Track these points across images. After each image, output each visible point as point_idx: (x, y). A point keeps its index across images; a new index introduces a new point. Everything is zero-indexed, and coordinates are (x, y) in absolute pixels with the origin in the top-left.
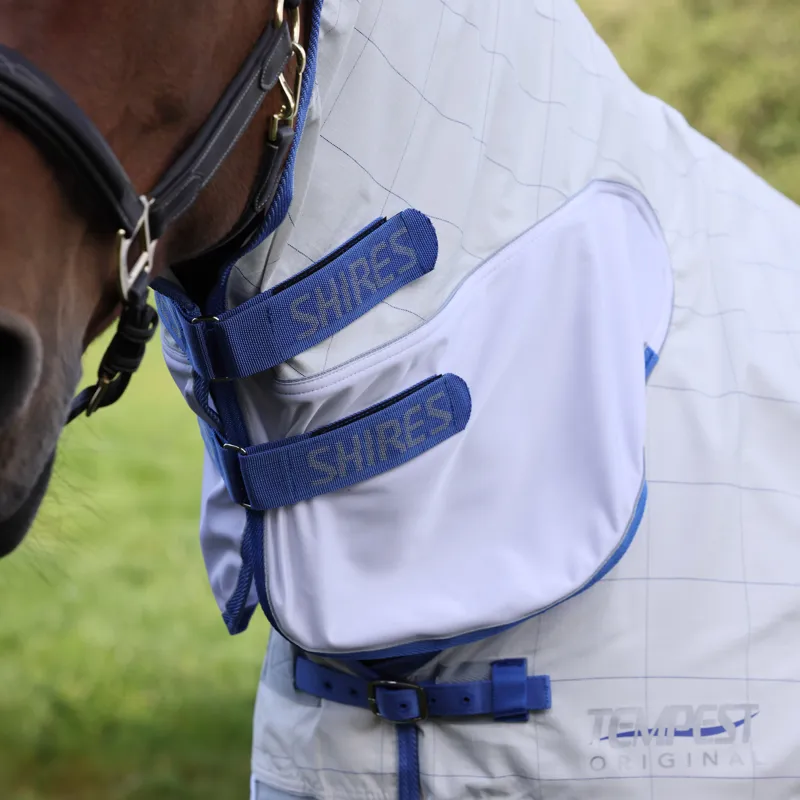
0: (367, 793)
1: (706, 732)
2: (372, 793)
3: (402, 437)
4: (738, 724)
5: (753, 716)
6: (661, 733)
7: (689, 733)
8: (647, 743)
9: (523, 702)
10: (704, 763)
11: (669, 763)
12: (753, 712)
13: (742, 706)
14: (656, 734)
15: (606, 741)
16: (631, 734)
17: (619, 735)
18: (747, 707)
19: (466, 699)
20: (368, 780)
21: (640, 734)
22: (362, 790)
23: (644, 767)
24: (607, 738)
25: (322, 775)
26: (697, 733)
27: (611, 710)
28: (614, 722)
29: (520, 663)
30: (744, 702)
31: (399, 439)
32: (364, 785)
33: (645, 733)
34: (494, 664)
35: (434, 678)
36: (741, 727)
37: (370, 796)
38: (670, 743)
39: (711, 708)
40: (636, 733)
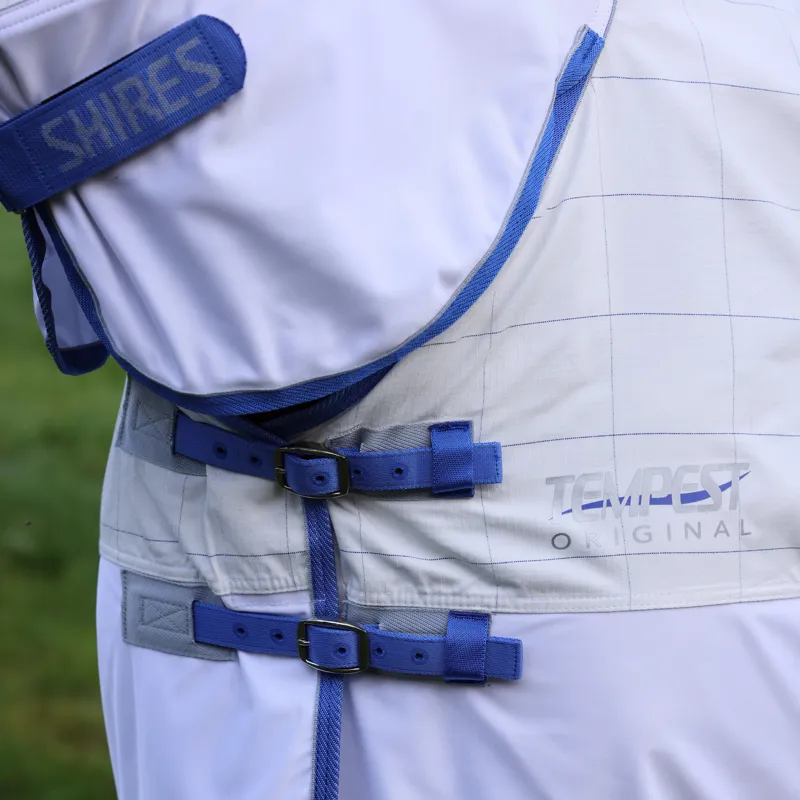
0: (271, 579)
1: (687, 498)
2: (278, 579)
3: (153, 100)
4: (724, 488)
5: (741, 478)
6: (634, 501)
7: (667, 500)
8: (618, 515)
9: (469, 474)
10: (686, 536)
11: (647, 538)
12: (742, 473)
13: (728, 466)
14: (628, 503)
15: (570, 514)
16: (599, 505)
17: (585, 507)
18: (735, 466)
19: (399, 471)
20: (272, 562)
21: (609, 504)
22: (267, 576)
23: (617, 544)
24: (570, 511)
25: (215, 561)
26: (676, 500)
27: (573, 477)
28: (578, 492)
29: (464, 426)
30: (732, 460)
31: (149, 101)
32: (268, 570)
33: (615, 502)
34: (431, 428)
35: (359, 446)
36: (728, 490)
37: (276, 583)
38: (645, 513)
39: (693, 469)
40: (605, 503)
